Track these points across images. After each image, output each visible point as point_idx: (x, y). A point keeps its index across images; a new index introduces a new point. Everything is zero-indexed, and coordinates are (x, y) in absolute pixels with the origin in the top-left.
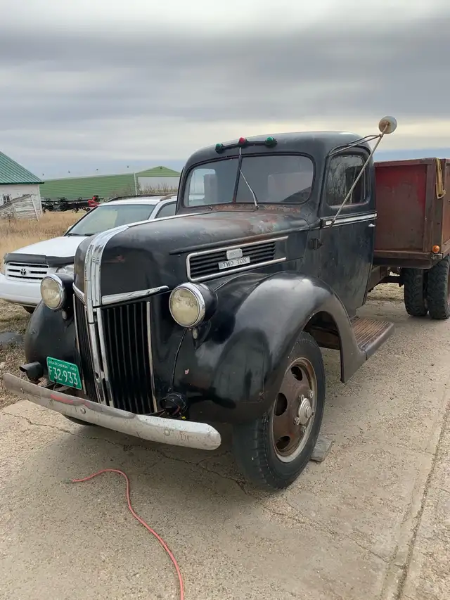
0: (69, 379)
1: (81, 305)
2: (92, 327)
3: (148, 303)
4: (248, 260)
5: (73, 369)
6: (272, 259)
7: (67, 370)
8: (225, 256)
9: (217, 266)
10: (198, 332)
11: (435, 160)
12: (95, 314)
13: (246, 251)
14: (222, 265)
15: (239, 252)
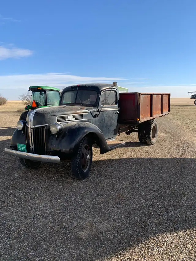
0: (23, 149)
1: (28, 128)
2: (30, 134)
3: (45, 128)
4: (75, 119)
5: (24, 146)
6: (82, 119)
7: (23, 147)
8: (68, 117)
9: (65, 120)
10: (58, 136)
11: (137, 93)
12: (31, 130)
13: (74, 116)
14: (66, 120)
15: (72, 116)
